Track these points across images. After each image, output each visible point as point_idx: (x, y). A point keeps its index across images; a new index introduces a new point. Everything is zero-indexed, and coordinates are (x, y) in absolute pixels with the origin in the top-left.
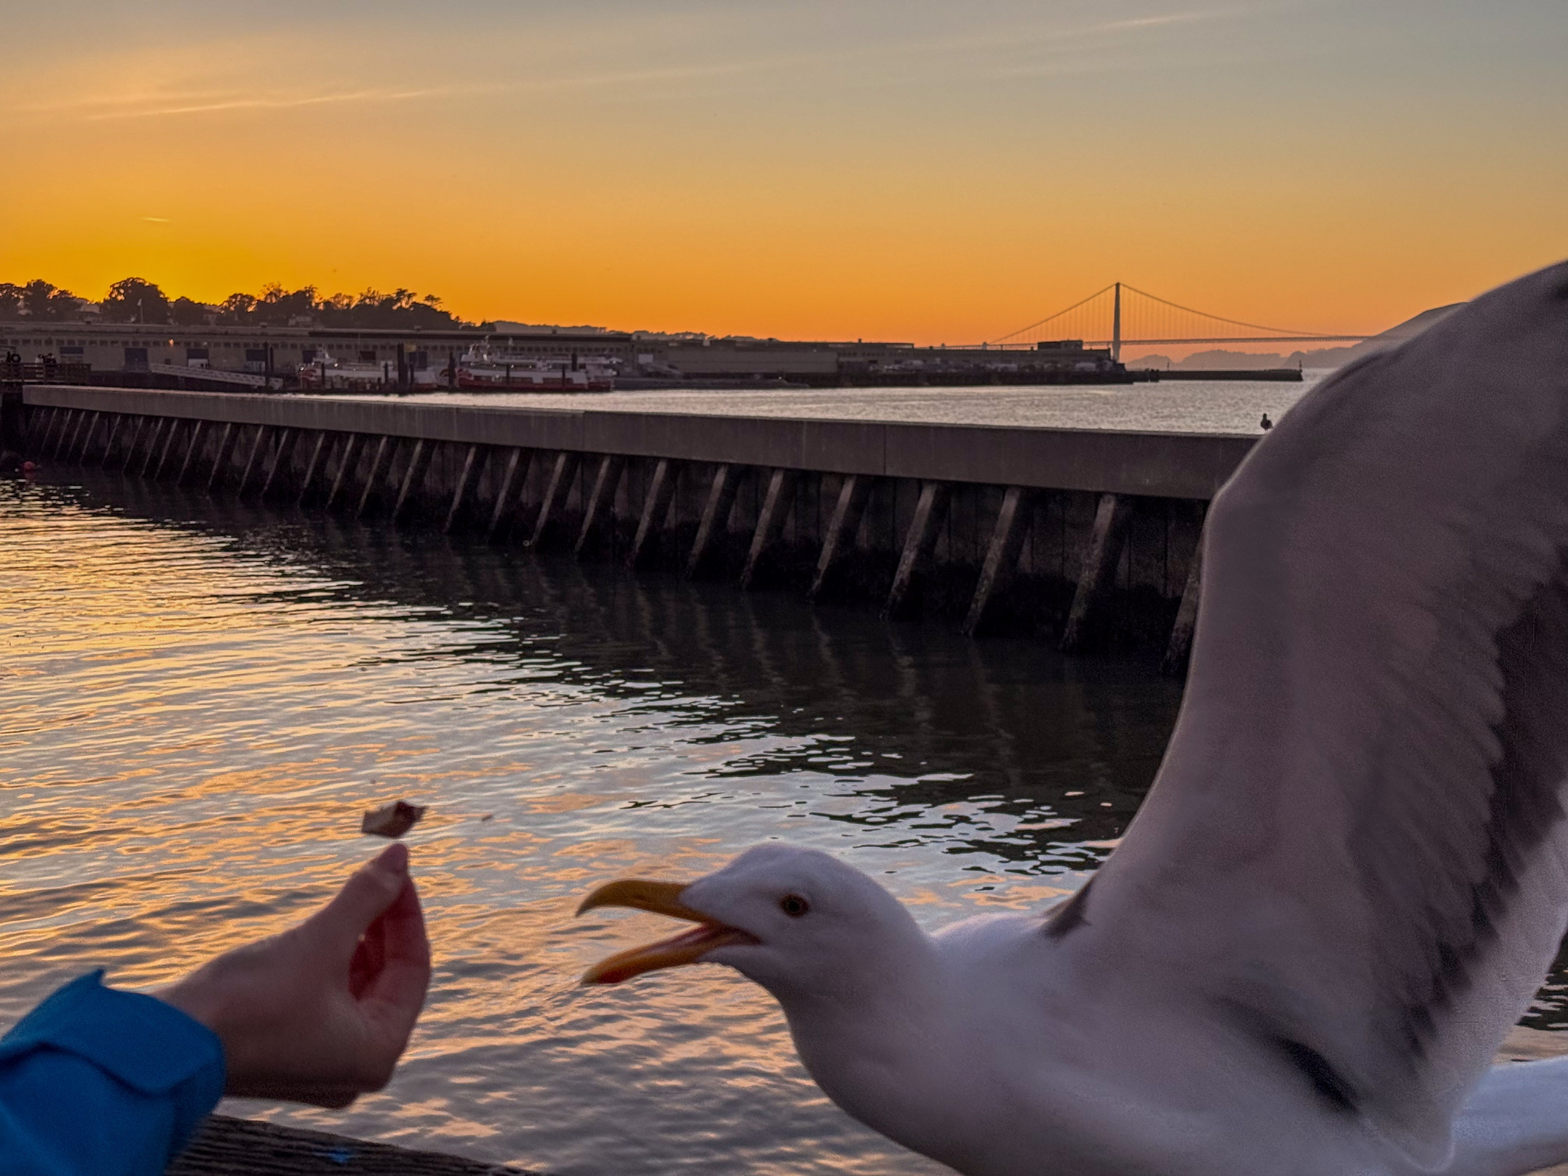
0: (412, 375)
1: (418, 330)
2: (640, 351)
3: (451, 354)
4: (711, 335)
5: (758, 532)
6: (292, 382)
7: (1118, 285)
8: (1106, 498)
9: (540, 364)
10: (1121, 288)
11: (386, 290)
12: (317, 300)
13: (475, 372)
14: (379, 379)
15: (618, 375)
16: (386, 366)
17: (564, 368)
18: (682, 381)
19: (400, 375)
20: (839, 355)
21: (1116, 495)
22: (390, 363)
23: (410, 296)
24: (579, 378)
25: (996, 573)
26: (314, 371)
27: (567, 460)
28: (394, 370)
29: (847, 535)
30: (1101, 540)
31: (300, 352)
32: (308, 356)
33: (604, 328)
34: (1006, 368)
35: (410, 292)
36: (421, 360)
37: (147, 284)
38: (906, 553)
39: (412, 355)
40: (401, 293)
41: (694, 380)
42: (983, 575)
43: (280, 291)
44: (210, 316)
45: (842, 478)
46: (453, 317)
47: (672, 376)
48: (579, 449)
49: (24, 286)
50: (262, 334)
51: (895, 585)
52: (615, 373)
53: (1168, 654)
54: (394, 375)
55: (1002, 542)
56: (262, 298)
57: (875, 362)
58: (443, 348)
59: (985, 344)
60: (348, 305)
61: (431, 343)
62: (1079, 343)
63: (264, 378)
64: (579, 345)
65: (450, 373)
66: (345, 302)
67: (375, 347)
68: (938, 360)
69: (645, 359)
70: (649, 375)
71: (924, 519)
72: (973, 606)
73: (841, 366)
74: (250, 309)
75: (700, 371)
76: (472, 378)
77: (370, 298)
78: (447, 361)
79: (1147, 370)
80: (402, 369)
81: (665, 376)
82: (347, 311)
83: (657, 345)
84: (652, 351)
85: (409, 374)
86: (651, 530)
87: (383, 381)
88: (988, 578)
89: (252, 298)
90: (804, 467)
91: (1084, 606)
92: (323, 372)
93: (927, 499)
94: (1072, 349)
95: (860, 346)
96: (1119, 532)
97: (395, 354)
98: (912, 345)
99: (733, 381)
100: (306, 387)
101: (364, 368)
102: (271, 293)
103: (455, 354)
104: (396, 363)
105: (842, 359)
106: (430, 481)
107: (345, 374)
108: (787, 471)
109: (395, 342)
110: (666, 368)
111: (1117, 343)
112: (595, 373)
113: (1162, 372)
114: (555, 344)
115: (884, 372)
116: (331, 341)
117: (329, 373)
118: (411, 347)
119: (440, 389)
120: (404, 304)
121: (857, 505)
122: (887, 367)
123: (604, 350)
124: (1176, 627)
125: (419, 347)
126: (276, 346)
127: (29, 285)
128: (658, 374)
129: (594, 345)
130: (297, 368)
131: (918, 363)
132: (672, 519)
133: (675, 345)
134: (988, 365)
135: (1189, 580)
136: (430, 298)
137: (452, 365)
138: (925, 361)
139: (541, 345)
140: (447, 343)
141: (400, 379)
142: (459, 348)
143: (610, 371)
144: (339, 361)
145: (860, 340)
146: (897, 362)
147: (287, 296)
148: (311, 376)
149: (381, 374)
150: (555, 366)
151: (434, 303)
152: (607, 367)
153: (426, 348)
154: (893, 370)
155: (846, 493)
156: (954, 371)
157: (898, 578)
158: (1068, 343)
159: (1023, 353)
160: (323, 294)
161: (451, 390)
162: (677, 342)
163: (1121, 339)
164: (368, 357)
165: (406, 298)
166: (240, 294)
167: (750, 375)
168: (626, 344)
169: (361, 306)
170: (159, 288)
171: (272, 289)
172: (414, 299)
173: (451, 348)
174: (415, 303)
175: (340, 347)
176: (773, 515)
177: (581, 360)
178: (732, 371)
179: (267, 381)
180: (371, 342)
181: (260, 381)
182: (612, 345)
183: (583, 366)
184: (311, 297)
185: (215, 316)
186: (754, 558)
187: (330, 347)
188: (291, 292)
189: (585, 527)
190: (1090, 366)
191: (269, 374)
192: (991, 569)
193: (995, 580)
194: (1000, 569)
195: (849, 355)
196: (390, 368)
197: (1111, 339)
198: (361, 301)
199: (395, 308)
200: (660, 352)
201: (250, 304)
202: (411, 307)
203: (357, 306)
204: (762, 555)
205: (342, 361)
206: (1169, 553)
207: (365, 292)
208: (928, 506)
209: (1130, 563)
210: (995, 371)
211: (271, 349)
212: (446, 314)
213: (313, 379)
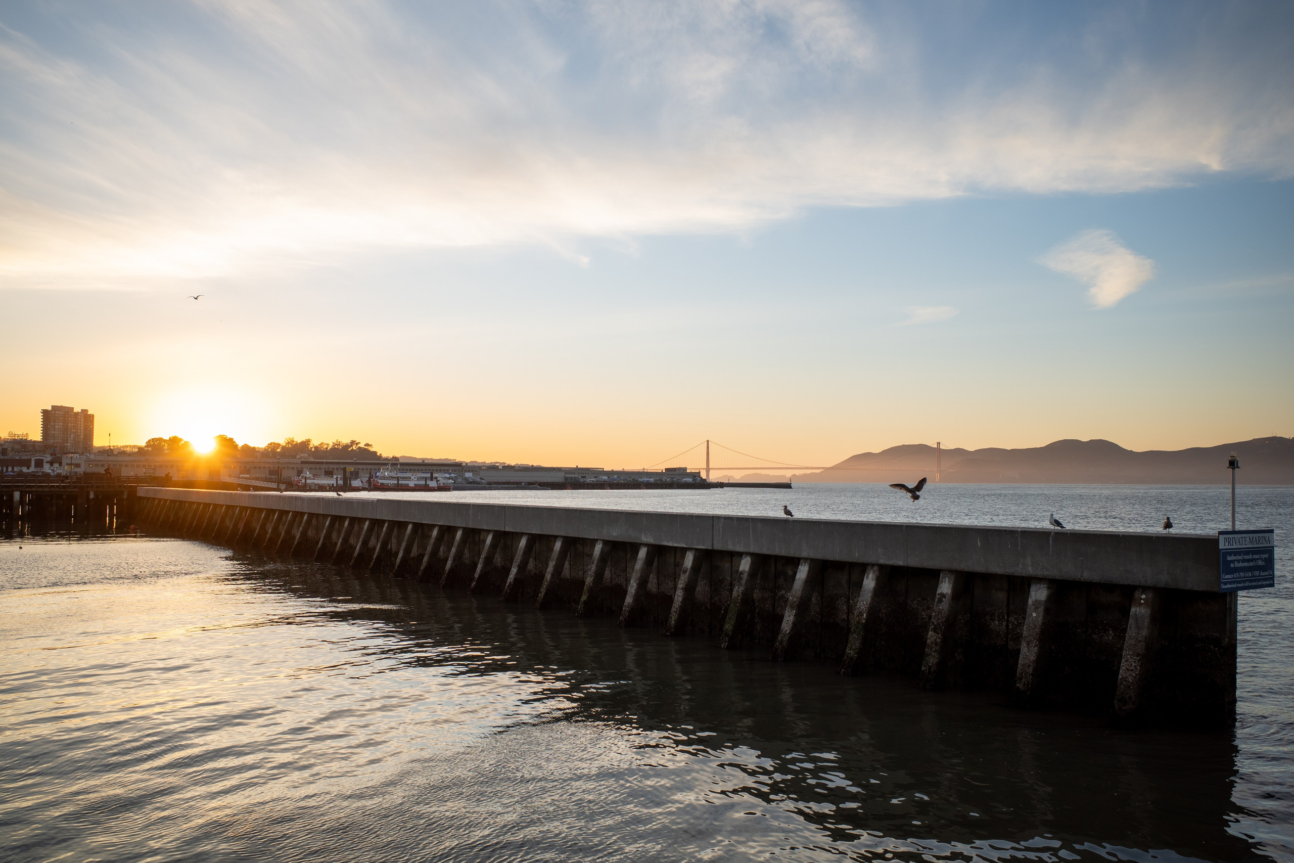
0: (350, 482)
1: (355, 460)
2: (466, 471)
3: (370, 472)
4: (508, 463)
5: (449, 559)
6: (291, 486)
7: (708, 441)
8: (599, 542)
9: (413, 477)
10: (709, 442)
11: (346, 441)
12: (311, 446)
13: (381, 481)
14: (333, 484)
15: (455, 483)
16: (337, 478)
17: (426, 479)
18: (487, 486)
19: (344, 482)
20: (567, 473)
21: (603, 540)
22: (339, 476)
23: (357, 444)
24: (432, 484)
25: (550, 579)
26: (301, 481)
27: (370, 523)
28: (340, 480)
29: (489, 560)
30: (595, 563)
31: (296, 471)
32: (299, 472)
33: (455, 460)
34: (648, 481)
35: (357, 442)
36: (356, 475)
37: (228, 438)
38: (513, 569)
39: (351, 473)
40: (353, 442)
41: (493, 486)
42: (545, 580)
43: (293, 441)
44: (258, 454)
45: (488, 531)
46: (378, 454)
47: (482, 483)
48: (374, 518)
49: (168, 439)
50: (278, 462)
51: (507, 585)
52: (453, 482)
53: (621, 618)
54: (341, 482)
55: (554, 563)
56: (284, 445)
57: (585, 477)
58: (367, 469)
59: (644, 469)
60: (327, 448)
61: (361, 467)
62: (685, 469)
63: (276, 484)
64: (435, 468)
65: (369, 482)
66: (326, 446)
67: (333, 469)
68: (616, 476)
69: (468, 475)
70: (470, 483)
71: (522, 552)
72: (540, 595)
73: (566, 479)
74: (278, 450)
75: (496, 481)
76: (379, 484)
77: (337, 445)
78: (368, 475)
79: (718, 482)
80: (345, 479)
81: (478, 483)
82: (326, 451)
83: (475, 468)
84: (472, 471)
85: (349, 481)
86: (403, 558)
87: (335, 485)
88: (547, 581)
89: (279, 445)
90: (470, 527)
91: (587, 594)
92: (306, 481)
93: (523, 542)
94: (682, 471)
95: (577, 470)
96: (603, 558)
97: (342, 472)
98: (603, 469)
99: (512, 486)
100: (297, 488)
101: (326, 479)
102: (289, 442)
103: (373, 472)
104: (342, 477)
105: (567, 476)
106: (311, 533)
107: (316, 482)
108: (464, 529)
109: (342, 466)
110: (479, 480)
111: (708, 470)
112: (442, 482)
113: (726, 483)
114: (423, 468)
115: (588, 482)
116: (312, 466)
117: (308, 481)
118: (351, 469)
119: (364, 489)
120: (354, 448)
121: (494, 545)
122: (590, 480)
123: (448, 470)
124: (625, 604)
125: (355, 469)
126: (284, 468)
127: (170, 438)
128: (474, 482)
129: (443, 468)
130: (293, 479)
131: (605, 478)
132: (415, 552)
133: (485, 468)
134: (640, 479)
135: (631, 582)
136: (367, 445)
137: (370, 478)
138: (609, 477)
139: (416, 468)
140: (369, 467)
141: (343, 484)
142: (375, 469)
143: (451, 480)
144: (314, 475)
145: (577, 466)
146: (595, 477)
147: (297, 444)
148: (299, 483)
149: (334, 482)
150: (422, 478)
151: (369, 447)
152: (449, 478)
153: (359, 469)
154: (592, 481)
155: (489, 539)
156: (622, 482)
157: (509, 581)
158: (680, 469)
159: (657, 474)
160: (315, 443)
161: (369, 490)
162: (486, 466)
163: (710, 467)
164: (329, 474)
165: (355, 445)
166: (274, 443)
167: (520, 483)
168: (459, 468)
169: (333, 449)
170: (234, 440)
171: (289, 441)
172: (359, 445)
173: (371, 469)
174: (359, 447)
175: (316, 469)
176: (457, 551)
177: (435, 475)
178: (512, 481)
179: (278, 485)
180: (331, 466)
181: (274, 486)
182: (451, 468)
183: (436, 478)
184: (309, 444)
185: (260, 454)
186: (447, 572)
187: (311, 469)
188: (299, 442)
189: (375, 556)
190: (689, 480)
191: (279, 482)
192: (548, 576)
193: (550, 582)
194: (553, 575)
195: (572, 473)
196: (339, 479)
197: (705, 467)
198: (333, 446)
199: (350, 449)
200: (475, 471)
201: (278, 448)
202: (357, 449)
203: (331, 448)
204: (451, 570)
205: (315, 476)
206: (628, 569)
207: (335, 441)
208: (524, 546)
209: (611, 573)
210: (643, 482)
211: (281, 470)
212: (375, 453)
213: (300, 484)
